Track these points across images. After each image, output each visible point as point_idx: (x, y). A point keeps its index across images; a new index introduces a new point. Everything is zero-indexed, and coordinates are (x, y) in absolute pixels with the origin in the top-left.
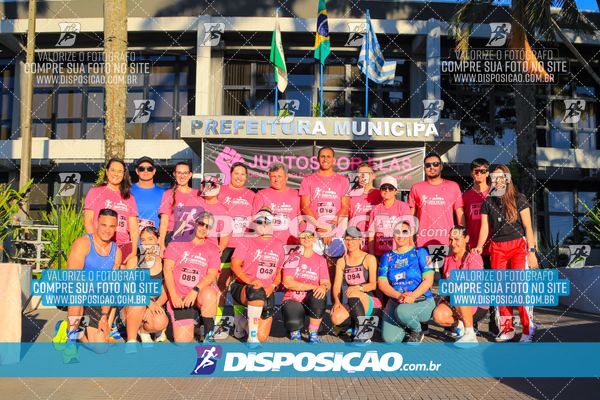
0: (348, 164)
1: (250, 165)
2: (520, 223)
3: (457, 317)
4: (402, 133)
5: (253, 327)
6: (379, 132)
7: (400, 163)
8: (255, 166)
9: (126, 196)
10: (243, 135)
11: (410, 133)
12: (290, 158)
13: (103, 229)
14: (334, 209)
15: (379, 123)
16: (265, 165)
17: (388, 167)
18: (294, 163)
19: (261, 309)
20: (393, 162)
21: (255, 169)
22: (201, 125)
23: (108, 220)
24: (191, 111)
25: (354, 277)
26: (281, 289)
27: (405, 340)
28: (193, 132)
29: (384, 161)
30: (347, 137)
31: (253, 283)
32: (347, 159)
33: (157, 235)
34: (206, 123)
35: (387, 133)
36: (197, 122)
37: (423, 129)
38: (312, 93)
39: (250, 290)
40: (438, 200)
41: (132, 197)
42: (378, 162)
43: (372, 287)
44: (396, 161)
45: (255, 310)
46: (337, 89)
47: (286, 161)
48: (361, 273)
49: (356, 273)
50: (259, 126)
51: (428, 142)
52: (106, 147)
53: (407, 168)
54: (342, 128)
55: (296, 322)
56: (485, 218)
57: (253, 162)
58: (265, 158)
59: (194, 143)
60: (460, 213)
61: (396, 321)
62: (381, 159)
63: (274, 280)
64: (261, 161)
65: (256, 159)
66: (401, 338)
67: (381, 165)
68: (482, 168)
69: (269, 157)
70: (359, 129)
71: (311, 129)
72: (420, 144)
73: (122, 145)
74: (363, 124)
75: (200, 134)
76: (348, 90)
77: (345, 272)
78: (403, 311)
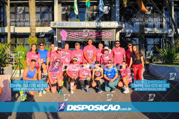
0: (95, 34)
1: (69, 34)
2: (140, 60)
3: (124, 84)
4: (109, 26)
5: (72, 88)
6: (103, 25)
7: (109, 34)
8: (71, 35)
9: (37, 53)
10: (67, 27)
11: (111, 26)
12: (80, 33)
13: (32, 65)
14: (92, 55)
15: (103, 23)
16: (73, 34)
17: (106, 35)
18: (81, 34)
19: (74, 84)
20: (107, 33)
21: (70, 36)
22: (56, 24)
23: (34, 63)
24: (53, 20)
25: (97, 74)
26: (79, 78)
27: (111, 91)
28: (54, 26)
29: (105, 33)
30: (95, 27)
31: (72, 77)
32: (95, 33)
33: (46, 64)
34: (57, 23)
35: (105, 26)
36: (55, 23)
37: (115, 24)
38: (85, 13)
39: (71, 79)
40: (119, 53)
41: (39, 54)
42: (103, 33)
43: (102, 77)
44: (108, 33)
45: (72, 84)
46: (92, 12)
47: (79, 34)
48: (99, 73)
49: (98, 73)
50: (71, 24)
51: (116, 28)
52: (31, 30)
53: (111, 35)
54: (93, 24)
55: (83, 86)
56: (131, 58)
57: (70, 34)
58: (73, 33)
59: (54, 29)
60: (125, 56)
61: (108, 86)
62: (104, 33)
63: (77, 75)
64: (72, 33)
65: (71, 33)
66: (110, 90)
67: (104, 34)
68: (131, 44)
69: (74, 32)
70: (98, 25)
71: (85, 24)
72: (114, 28)
73: (35, 29)
74: (99, 23)
75: (56, 26)
76: (95, 13)
77: (95, 73)
78: (110, 84)
